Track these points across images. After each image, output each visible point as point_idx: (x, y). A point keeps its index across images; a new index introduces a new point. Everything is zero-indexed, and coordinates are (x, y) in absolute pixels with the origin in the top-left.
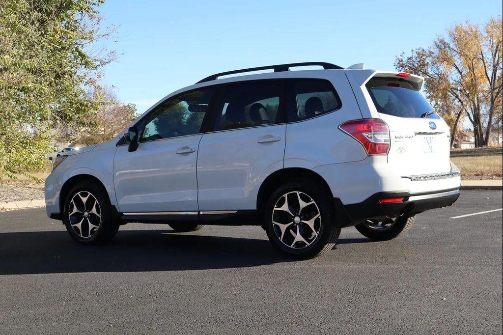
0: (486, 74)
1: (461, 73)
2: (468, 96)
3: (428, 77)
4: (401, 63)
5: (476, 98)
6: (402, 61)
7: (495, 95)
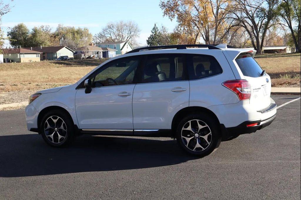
0: (213, 11)
1: (198, 10)
2: (202, 24)
3: (179, 13)
4: (163, 4)
5: (207, 26)
6: (164, 3)
7: (218, 24)
